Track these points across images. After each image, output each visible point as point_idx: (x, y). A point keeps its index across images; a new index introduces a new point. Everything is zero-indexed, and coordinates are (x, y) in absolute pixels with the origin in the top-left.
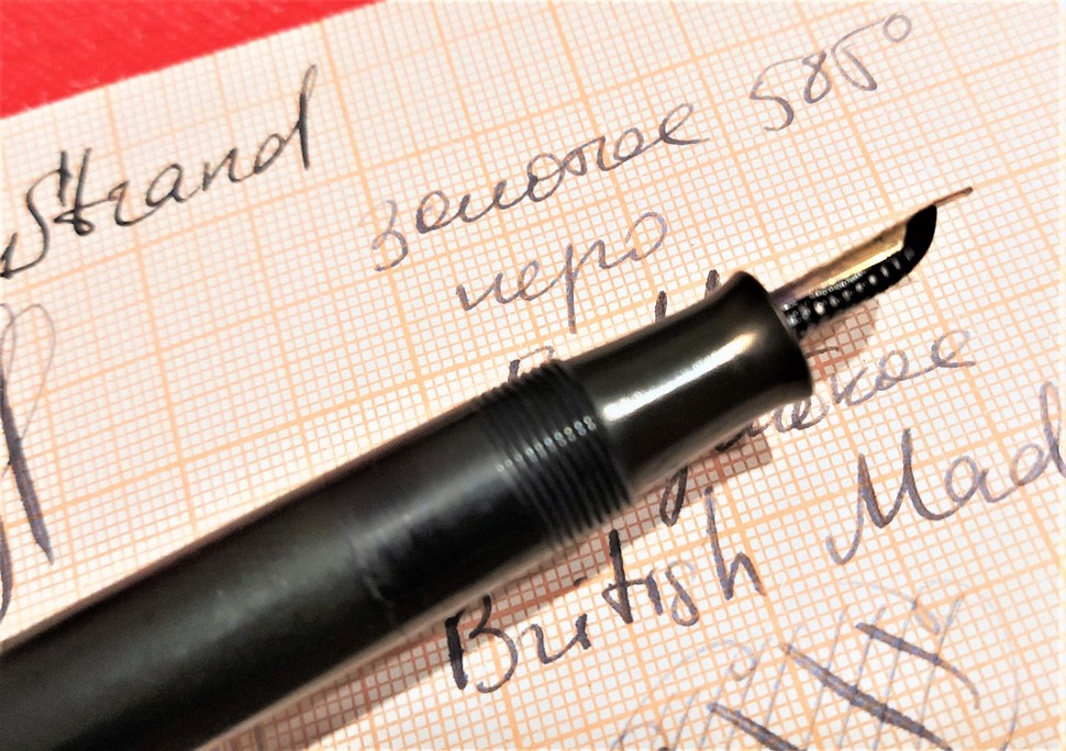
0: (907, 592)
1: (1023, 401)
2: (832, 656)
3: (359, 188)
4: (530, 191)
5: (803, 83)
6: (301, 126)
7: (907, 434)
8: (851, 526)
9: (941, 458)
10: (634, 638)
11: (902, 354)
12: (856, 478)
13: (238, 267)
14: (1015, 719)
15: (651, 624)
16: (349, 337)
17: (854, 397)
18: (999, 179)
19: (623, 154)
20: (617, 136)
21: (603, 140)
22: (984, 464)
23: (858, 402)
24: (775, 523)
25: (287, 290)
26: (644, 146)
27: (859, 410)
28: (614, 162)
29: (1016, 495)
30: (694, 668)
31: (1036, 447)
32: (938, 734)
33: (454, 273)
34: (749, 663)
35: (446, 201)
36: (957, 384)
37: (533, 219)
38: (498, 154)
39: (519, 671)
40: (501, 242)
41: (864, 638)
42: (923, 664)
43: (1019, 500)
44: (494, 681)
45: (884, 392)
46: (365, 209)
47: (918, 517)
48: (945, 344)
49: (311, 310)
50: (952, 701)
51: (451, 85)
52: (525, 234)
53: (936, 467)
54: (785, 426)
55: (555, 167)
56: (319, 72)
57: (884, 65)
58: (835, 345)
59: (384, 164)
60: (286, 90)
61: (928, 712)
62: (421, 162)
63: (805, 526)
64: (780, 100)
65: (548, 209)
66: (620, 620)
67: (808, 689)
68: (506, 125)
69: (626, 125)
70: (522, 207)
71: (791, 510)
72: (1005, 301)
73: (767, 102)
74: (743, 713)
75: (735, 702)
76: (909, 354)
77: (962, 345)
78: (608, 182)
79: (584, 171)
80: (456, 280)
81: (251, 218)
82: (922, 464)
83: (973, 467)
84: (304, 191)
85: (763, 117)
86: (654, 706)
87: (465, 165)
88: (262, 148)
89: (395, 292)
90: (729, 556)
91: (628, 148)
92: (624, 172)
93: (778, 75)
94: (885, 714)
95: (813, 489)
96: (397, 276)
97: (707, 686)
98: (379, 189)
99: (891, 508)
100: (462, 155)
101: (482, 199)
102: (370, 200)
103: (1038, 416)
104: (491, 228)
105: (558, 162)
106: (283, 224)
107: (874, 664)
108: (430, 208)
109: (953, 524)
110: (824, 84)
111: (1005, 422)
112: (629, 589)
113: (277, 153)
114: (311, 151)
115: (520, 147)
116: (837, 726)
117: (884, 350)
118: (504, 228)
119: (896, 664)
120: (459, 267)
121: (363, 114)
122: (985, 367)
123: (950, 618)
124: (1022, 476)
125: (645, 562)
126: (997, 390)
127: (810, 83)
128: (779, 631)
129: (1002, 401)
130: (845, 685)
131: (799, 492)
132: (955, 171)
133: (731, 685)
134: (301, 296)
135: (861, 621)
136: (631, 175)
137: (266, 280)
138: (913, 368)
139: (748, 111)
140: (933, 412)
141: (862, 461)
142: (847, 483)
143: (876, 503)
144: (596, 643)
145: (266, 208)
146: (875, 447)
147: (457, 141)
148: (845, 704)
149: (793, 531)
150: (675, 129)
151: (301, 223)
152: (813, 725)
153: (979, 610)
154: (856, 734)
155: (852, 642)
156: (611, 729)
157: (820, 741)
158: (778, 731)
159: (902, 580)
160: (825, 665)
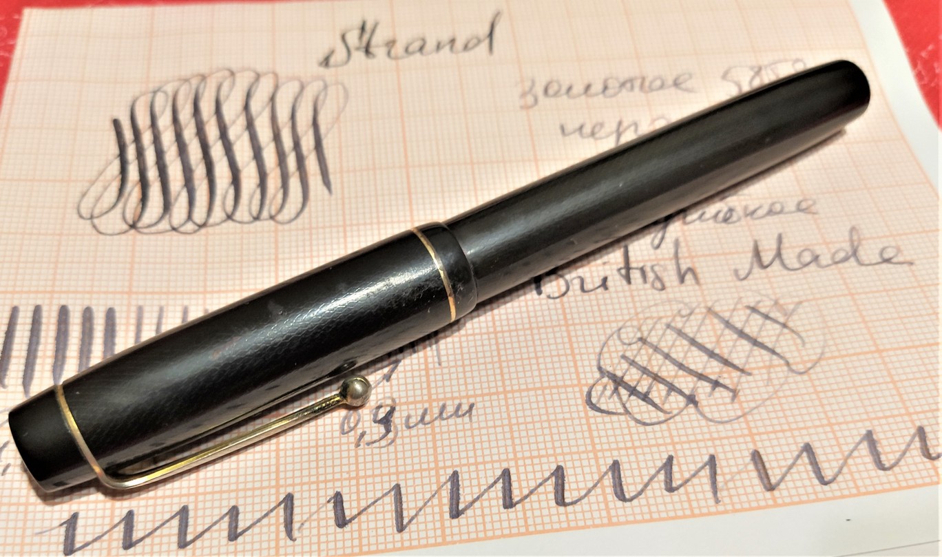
0: (773, 297)
1: (841, 232)
2: (731, 316)
4: (603, 92)
7: (780, 235)
8: (747, 266)
9: (796, 248)
10: (631, 291)
11: (782, 203)
12: (752, 248)
14: (823, 353)
15: (641, 287)
21: (644, 78)
22: (818, 252)
24: (709, 258)
27: (758, 222)
29: (833, 267)
30: (660, 308)
32: (782, 355)
33: (560, 119)
34: (688, 312)
35: (560, 86)
36: (808, 220)
37: (603, 105)
39: (570, 293)
41: (748, 311)
42: (777, 326)
43: (835, 269)
44: (556, 295)
45: (771, 217)
47: (782, 268)
50: (791, 342)
53: (793, 251)
61: (778, 345)
65: (612, 102)
66: (624, 282)
67: (717, 327)
70: (599, 99)
71: (717, 255)
74: (683, 330)
75: (679, 325)
77: (812, 205)
79: (632, 90)
80: (560, 121)
82: (787, 249)
83: (812, 253)
86: (638, 320)
88: (469, 41)
90: (684, 267)
94: (755, 342)
95: (729, 248)
97: (666, 317)
99: (768, 263)
101: (579, 89)
102: (521, 76)
103: (848, 238)
104: (581, 103)
107: (752, 323)
108: (552, 87)
109: (800, 273)
111: (830, 238)
112: (631, 271)
113: (476, 45)
114: (494, 49)
116: (731, 344)
118: (587, 105)
119: (763, 325)
120: (563, 116)
122: (823, 215)
123: (794, 310)
124: (837, 260)
125: (640, 261)
128: (705, 301)
130: (736, 329)
131: (722, 248)
133: (678, 319)
135: (747, 304)
138: (786, 210)
141: (756, 242)
142: (747, 250)
143: (761, 260)
144: (611, 289)
145: (467, 68)
146: (763, 237)
148: (735, 336)
152: (718, 342)
153: (808, 309)
154: (739, 349)
155: (741, 312)
156: (614, 325)
157: (721, 348)
158: (700, 341)
159: (770, 292)
160: (727, 319)
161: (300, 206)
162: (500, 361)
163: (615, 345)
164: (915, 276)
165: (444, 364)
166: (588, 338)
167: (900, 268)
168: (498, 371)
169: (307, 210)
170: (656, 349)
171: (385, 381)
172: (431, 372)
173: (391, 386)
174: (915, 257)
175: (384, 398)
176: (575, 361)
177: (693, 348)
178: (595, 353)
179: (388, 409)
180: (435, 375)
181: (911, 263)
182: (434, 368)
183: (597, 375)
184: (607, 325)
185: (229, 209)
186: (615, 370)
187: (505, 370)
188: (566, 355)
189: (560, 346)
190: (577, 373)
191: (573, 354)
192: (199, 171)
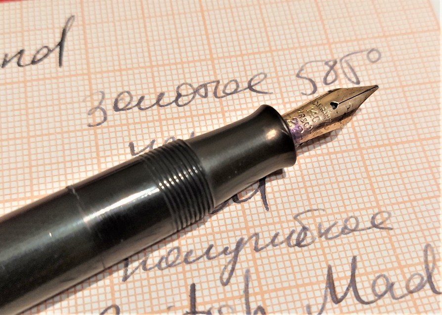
1: (416, 251)
3: (87, 82)
4: (176, 101)
5: (323, 74)
6: (61, 45)
7: (354, 258)
8: (320, 301)
9: (370, 273)
11: (356, 219)
12: (326, 276)
13: (13, 110)
16: (68, 158)
17: (330, 236)
18: (414, 141)
19: (228, 91)
20: (226, 82)
21: (218, 82)
22: (393, 279)
23: (331, 239)
24: (281, 293)
25: (38, 127)
26: (239, 90)
27: (332, 243)
28: (222, 94)
31: (420, 275)
33: (129, 136)
35: (131, 97)
36: (383, 238)
37: (176, 115)
38: (163, 79)
40: (157, 124)
43: (409, 300)
45: (345, 236)
46: (88, 93)
47: (356, 301)
48: (378, 217)
49: (49, 140)
51: (144, 39)
52: (170, 122)
53: (368, 278)
54: (292, 244)
55: (191, 91)
56: (76, 19)
57: (365, 73)
58: (323, 208)
59: (102, 72)
60: (56, 25)
62: (121, 75)
63: (296, 297)
64: (311, 80)
65: (185, 112)
68: (169, 64)
69: (231, 76)
70: (171, 108)
71: (290, 287)
72: (411, 201)
73: (305, 80)
76: (360, 219)
77: (387, 219)
78: (218, 104)
79: (206, 96)
80: (130, 139)
81: (25, 87)
82: (361, 275)
83: (387, 280)
84: (57, 78)
85: (302, 87)
87: (144, 81)
88: (38, 52)
89: (96, 139)
90: (253, 306)
91: (231, 89)
92: (227, 101)
93: (312, 67)
95: (303, 279)
96: (99, 131)
98: (97, 84)
99: (342, 294)
100: (143, 76)
101: (150, 99)
102: (91, 89)
103: (422, 260)
104: (153, 115)
105: (193, 89)
106: (42, 93)
108: (122, 99)
109: (374, 307)
110: (334, 77)
111: (405, 260)
113: (46, 56)
114: (64, 59)
115: (175, 77)
117: (347, 215)
118: (160, 117)
120: (132, 132)
121: (95, 45)
122: (398, 231)
124: (412, 288)
125: (207, 303)
126: (403, 244)
127: (327, 75)
129: (405, 250)
131: (295, 279)
132: (393, 133)
134: (45, 132)
136: (230, 103)
137: (27, 120)
138: (361, 226)
139: (294, 83)
140: (369, 250)
141: (330, 268)
142: (321, 278)
143: (335, 291)
145: (35, 83)
146: (337, 262)
147: (142, 68)
149: (289, 298)
150: (256, 84)
151: (52, 94)
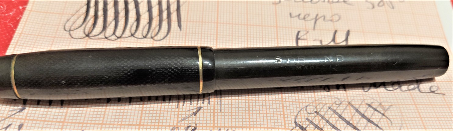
0: (379, 101)
2: (359, 107)
10: (314, 90)
14: (400, 129)
15: (319, 88)
29: (408, 92)
30: (327, 99)
32: (381, 127)
34: (340, 103)
37: (310, 7)
40: (302, 8)
41: (367, 106)
42: (380, 114)
50: (386, 123)
61: (380, 123)
64: (372, 4)
65: (314, 6)
67: (352, 111)
70: (309, 3)
73: (369, 3)
74: (336, 111)
75: (335, 108)
80: (290, 11)
85: (367, 6)
86: (316, 103)
89: (276, 9)
92: (333, 5)
94: (369, 120)
96: (277, 6)
97: (329, 104)
107: (369, 111)
110: (383, 4)
116: (358, 120)
118: (303, 6)
119: (374, 113)
120: (291, 9)
123: (388, 108)
124: (410, 89)
127: (380, 3)
128: (348, 99)
130: (361, 113)
133: (334, 105)
135: (367, 103)
148: (360, 117)
152: (352, 118)
153: (395, 109)
154: (362, 122)
155: (364, 106)
156: (304, 104)
157: (353, 121)
158: (343, 116)
159: (378, 99)
160: (357, 108)
161: (166, 34)
162: (249, 113)
163: (304, 113)
164: (445, 100)
165: (222, 111)
166: (292, 108)
167: (439, 96)
168: (248, 117)
169: (168, 36)
170: (323, 117)
171: (193, 115)
172: (216, 114)
173: (196, 118)
174: (446, 92)
175: (192, 123)
176: (284, 118)
177: (340, 119)
178: (294, 115)
179: (193, 128)
180: (218, 115)
181: (444, 94)
182: (218, 112)
183: (294, 125)
184: (301, 104)
185: (133, 31)
186: (302, 124)
187: (251, 117)
188: (281, 114)
189: (278, 110)
190: (285, 123)
191: (284, 114)
192: (122, 14)
